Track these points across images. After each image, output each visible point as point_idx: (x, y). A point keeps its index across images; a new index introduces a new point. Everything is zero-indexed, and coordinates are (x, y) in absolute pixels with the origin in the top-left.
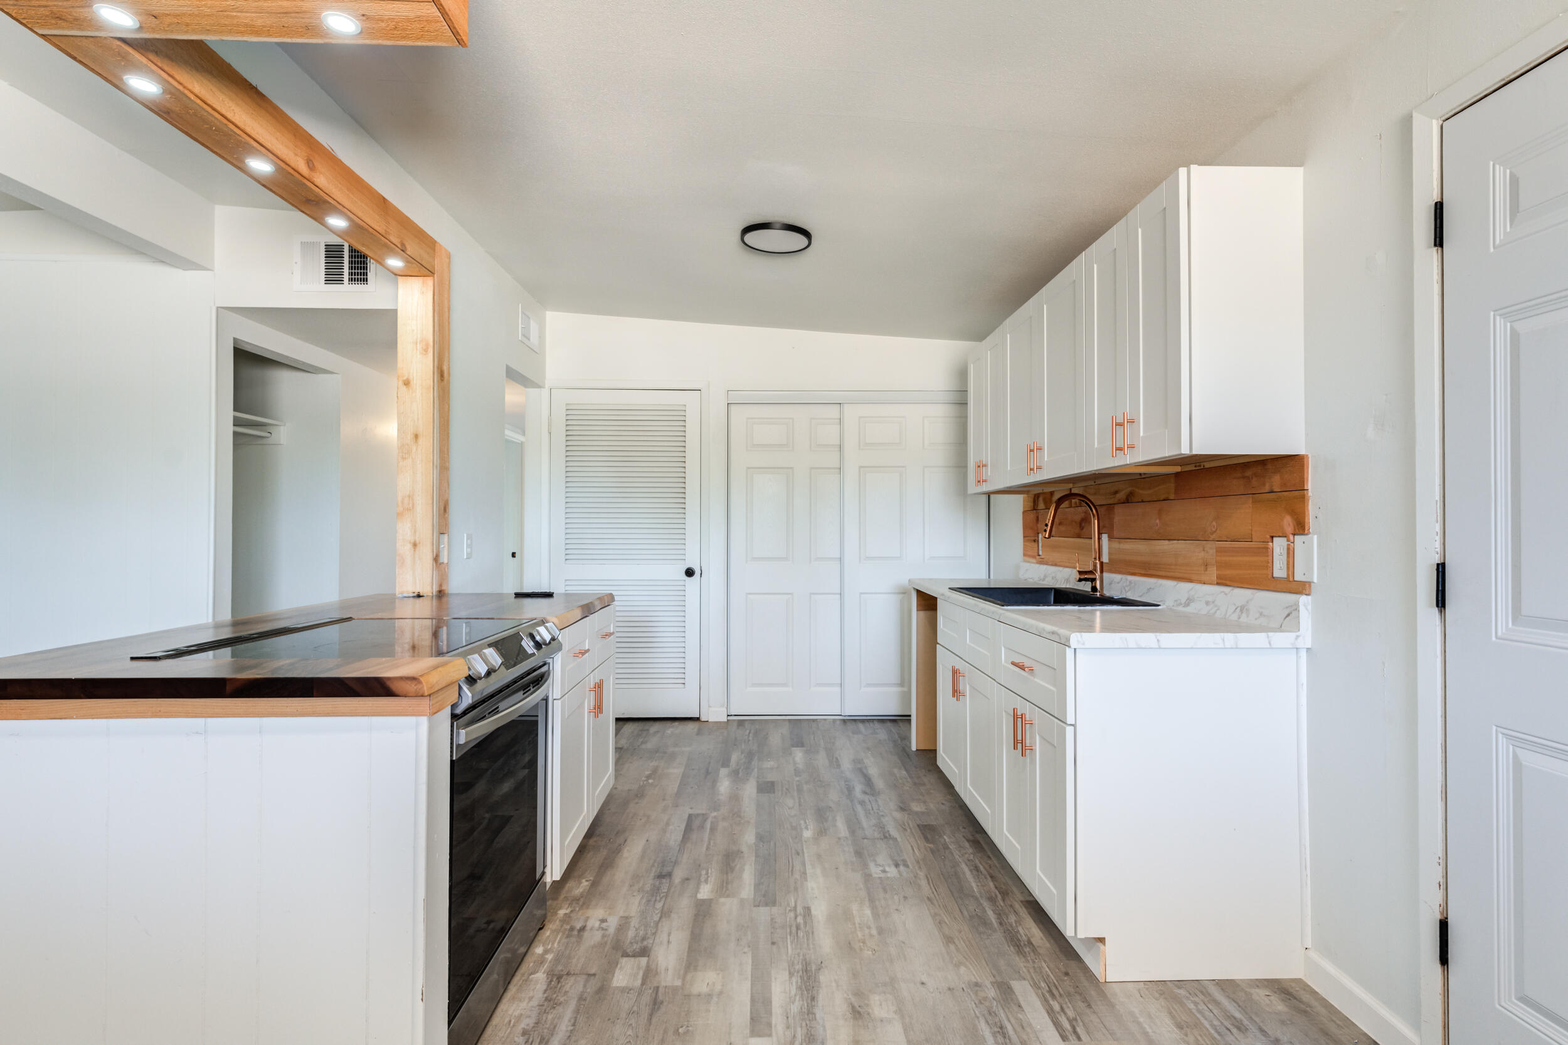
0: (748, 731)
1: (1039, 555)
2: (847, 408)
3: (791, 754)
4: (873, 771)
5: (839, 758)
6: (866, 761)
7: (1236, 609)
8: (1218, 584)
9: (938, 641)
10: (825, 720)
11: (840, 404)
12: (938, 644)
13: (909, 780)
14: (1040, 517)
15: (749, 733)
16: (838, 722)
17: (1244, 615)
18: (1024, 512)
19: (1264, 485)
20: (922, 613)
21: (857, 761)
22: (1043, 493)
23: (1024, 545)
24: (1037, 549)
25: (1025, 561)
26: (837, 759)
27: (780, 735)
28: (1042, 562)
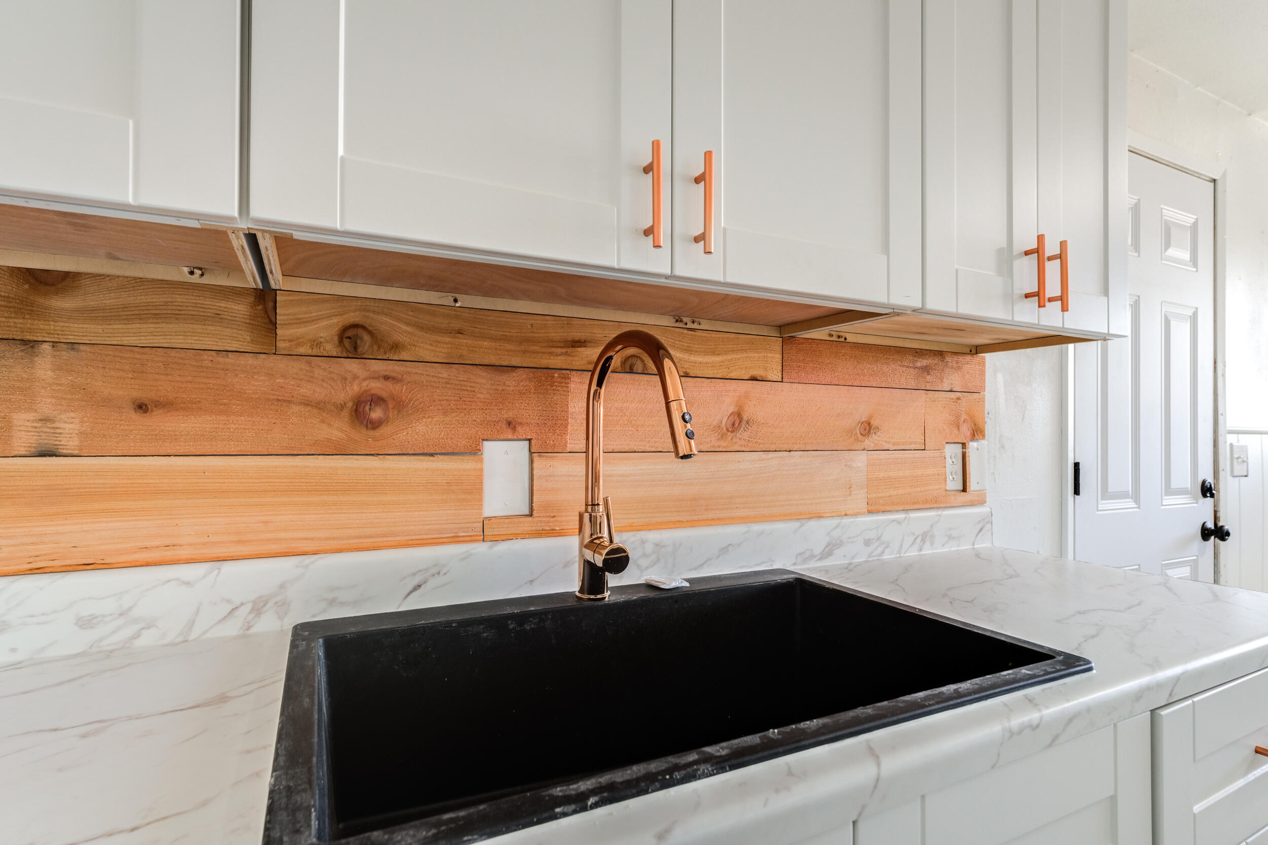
7: (916, 539)
8: (870, 512)
17: (928, 544)
19: (942, 380)
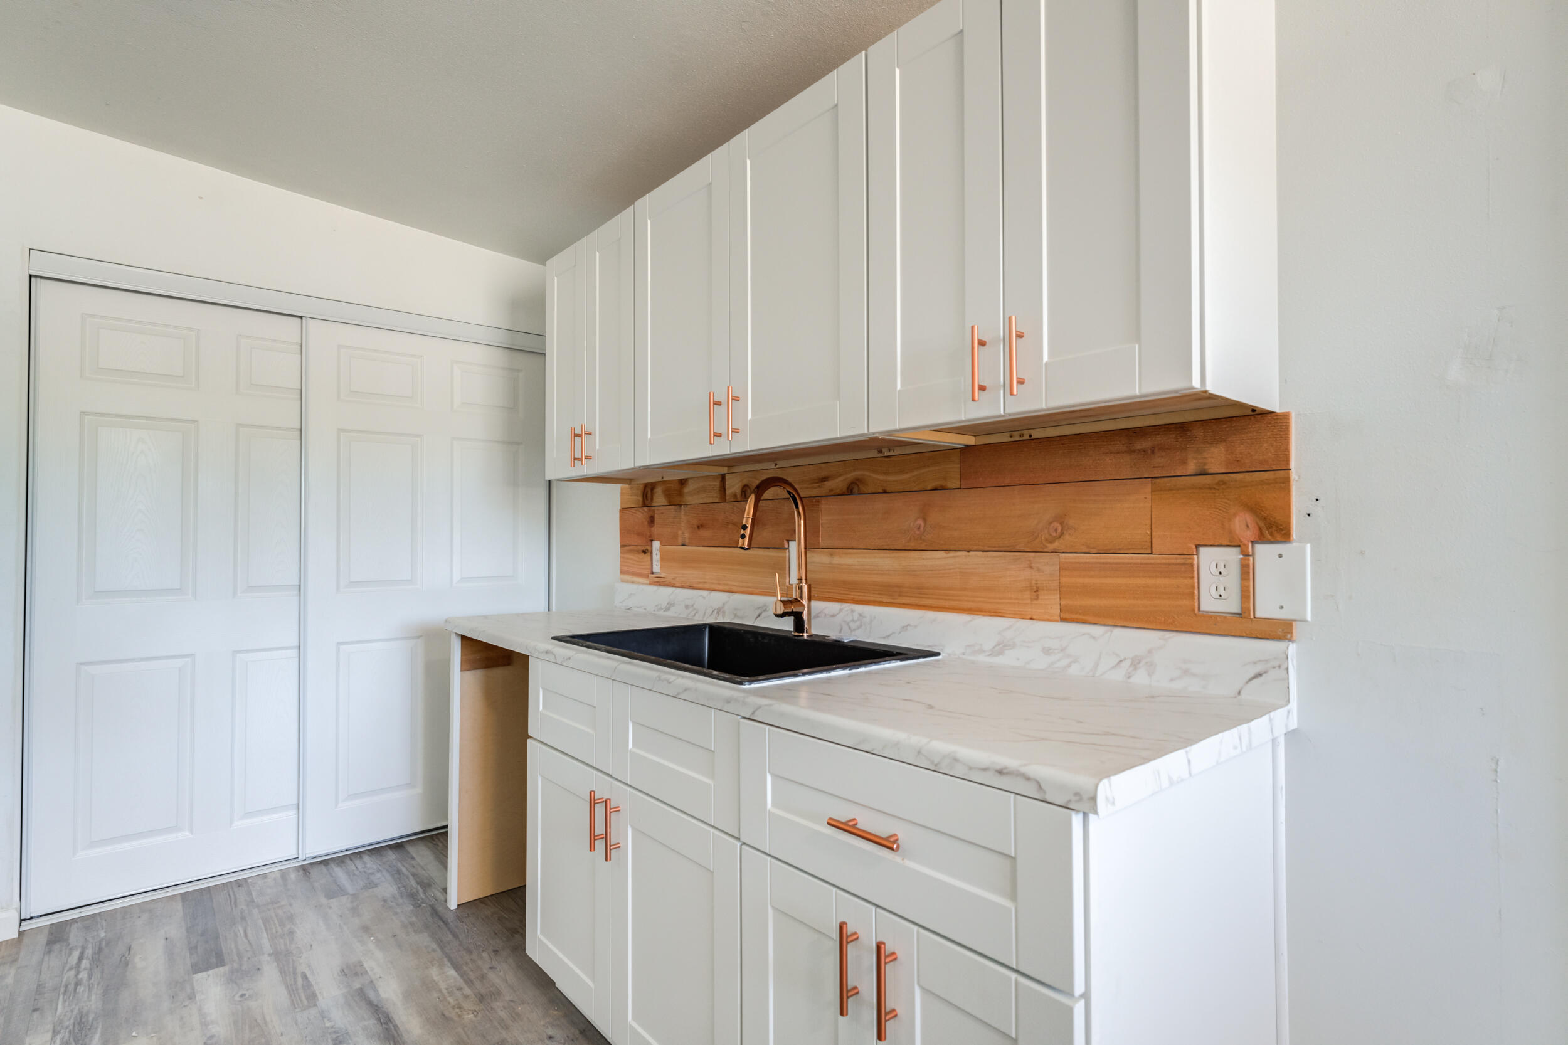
0: (76, 954)
1: (653, 573)
2: (312, 326)
3: (191, 997)
4: (390, 991)
5: (308, 974)
6: (368, 964)
9: (530, 733)
10: (264, 876)
11: (301, 317)
12: (531, 737)
13: (467, 991)
14: (656, 517)
15: (81, 958)
16: (293, 876)
18: (623, 510)
19: (1184, 462)
20: (470, 674)
21: (351, 971)
22: (664, 482)
23: (621, 557)
24: (649, 563)
25: (623, 581)
26: (305, 977)
27: (163, 941)
28: (661, 582)
